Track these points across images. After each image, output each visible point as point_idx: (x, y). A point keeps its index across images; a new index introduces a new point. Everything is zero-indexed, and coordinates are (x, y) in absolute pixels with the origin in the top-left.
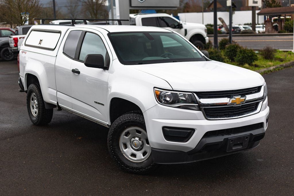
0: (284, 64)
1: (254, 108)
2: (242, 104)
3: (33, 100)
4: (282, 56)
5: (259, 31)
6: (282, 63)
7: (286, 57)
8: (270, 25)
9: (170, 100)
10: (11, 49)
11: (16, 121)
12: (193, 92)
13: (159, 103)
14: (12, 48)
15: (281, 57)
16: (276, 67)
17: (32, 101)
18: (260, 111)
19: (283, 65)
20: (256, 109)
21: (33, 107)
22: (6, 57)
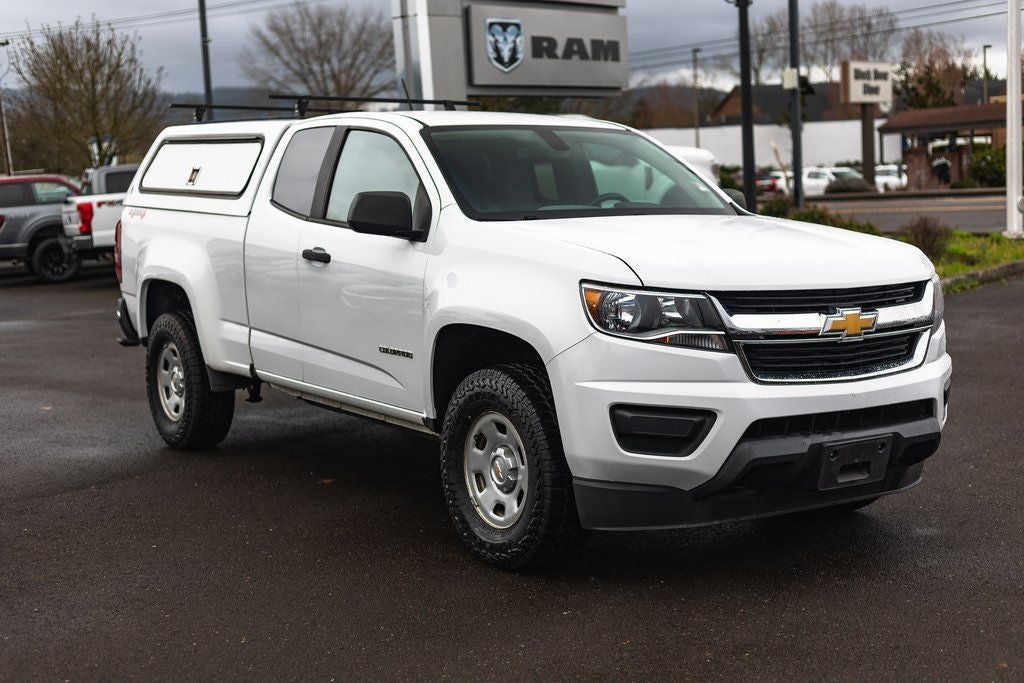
0: (979, 270)
1: (902, 350)
2: (865, 334)
3: (166, 367)
4: (971, 249)
5: (886, 186)
6: (971, 270)
7: (984, 252)
8: (924, 163)
9: (634, 320)
10: (69, 241)
11: (110, 440)
12: (707, 292)
13: (598, 330)
14: (71, 237)
15: (969, 253)
16: (952, 282)
17: (164, 372)
18: (923, 362)
19: (977, 274)
20: (909, 354)
21: (167, 390)
22: (52, 270)
